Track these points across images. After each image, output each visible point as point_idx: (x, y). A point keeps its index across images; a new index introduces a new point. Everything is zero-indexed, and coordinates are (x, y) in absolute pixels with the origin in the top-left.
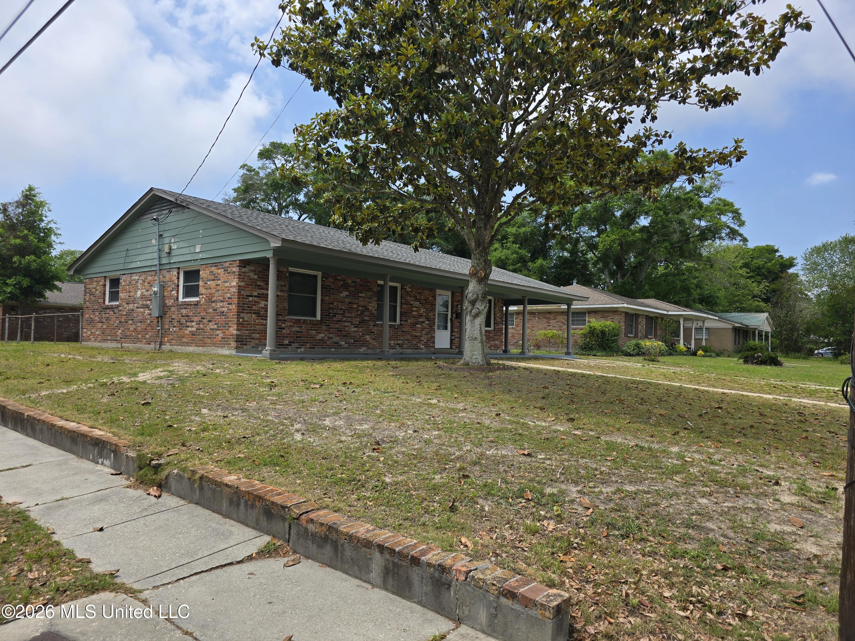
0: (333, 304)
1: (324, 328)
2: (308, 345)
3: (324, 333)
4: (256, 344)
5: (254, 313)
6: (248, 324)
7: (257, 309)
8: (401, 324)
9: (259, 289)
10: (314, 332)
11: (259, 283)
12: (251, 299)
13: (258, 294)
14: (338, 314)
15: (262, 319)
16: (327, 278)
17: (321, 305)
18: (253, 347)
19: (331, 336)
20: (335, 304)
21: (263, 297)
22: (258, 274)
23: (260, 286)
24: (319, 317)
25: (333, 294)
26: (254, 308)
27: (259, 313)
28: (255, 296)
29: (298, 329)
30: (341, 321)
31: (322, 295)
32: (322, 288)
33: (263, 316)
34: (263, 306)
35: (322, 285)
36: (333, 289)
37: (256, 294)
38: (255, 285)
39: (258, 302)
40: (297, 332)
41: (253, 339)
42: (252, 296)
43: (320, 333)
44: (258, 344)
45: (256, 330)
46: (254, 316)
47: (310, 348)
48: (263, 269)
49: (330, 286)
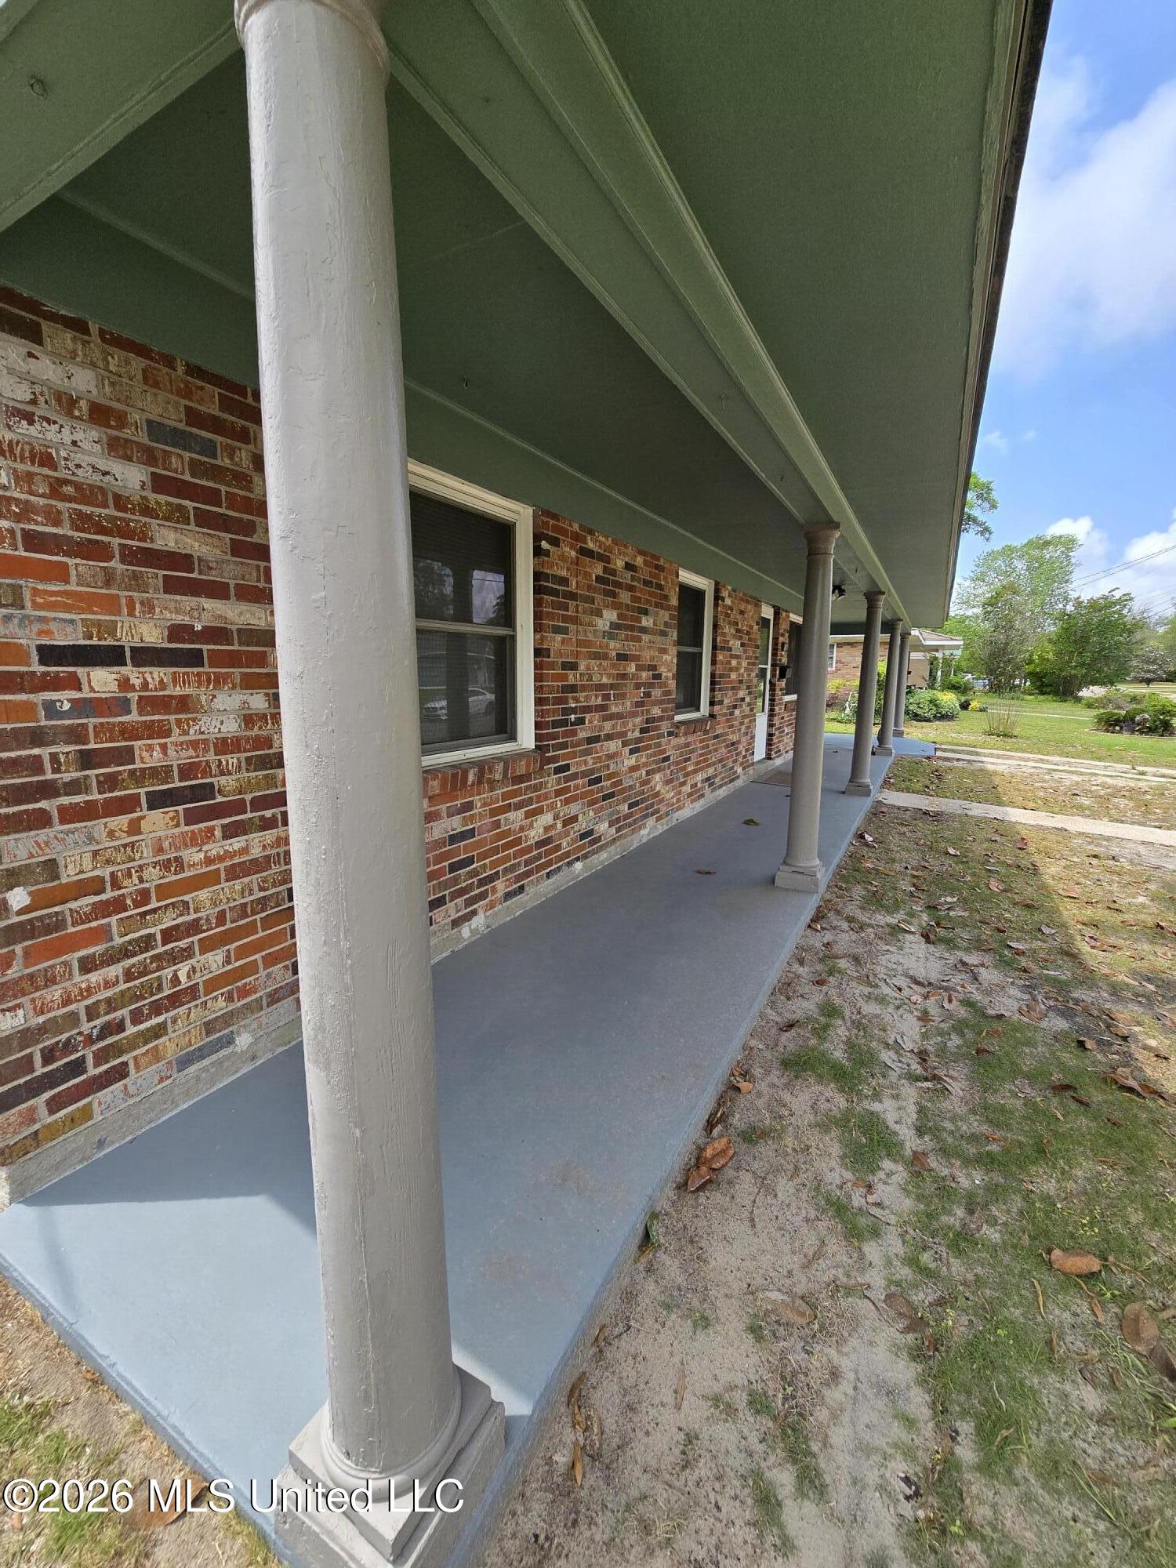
0: (574, 667)
1: (552, 782)
2: (501, 886)
3: (552, 807)
4: (209, 1027)
5: (158, 801)
6: (118, 905)
7: (177, 758)
8: (712, 716)
9: (172, 586)
10: (520, 813)
11: (167, 538)
12: (101, 680)
13: (177, 632)
14: (587, 709)
15: (230, 832)
16: (555, 542)
17: (538, 678)
18: (184, 1062)
19: (574, 809)
20: (582, 667)
21: (217, 659)
22: (149, 457)
23: (184, 561)
24: (526, 737)
25: (574, 620)
26: (148, 755)
27: (208, 791)
28: (145, 656)
29: (456, 824)
30: (597, 739)
31: (538, 628)
32: (538, 590)
33: (238, 807)
34: (231, 727)
35: (537, 576)
36: (573, 596)
37: (151, 635)
38: (129, 556)
39: (184, 704)
40: (453, 839)
41: (174, 1000)
42: (112, 656)
43: (539, 811)
44: (227, 1019)
45: (194, 927)
46: (158, 823)
47: (508, 896)
48: (193, 417)
49: (564, 581)
